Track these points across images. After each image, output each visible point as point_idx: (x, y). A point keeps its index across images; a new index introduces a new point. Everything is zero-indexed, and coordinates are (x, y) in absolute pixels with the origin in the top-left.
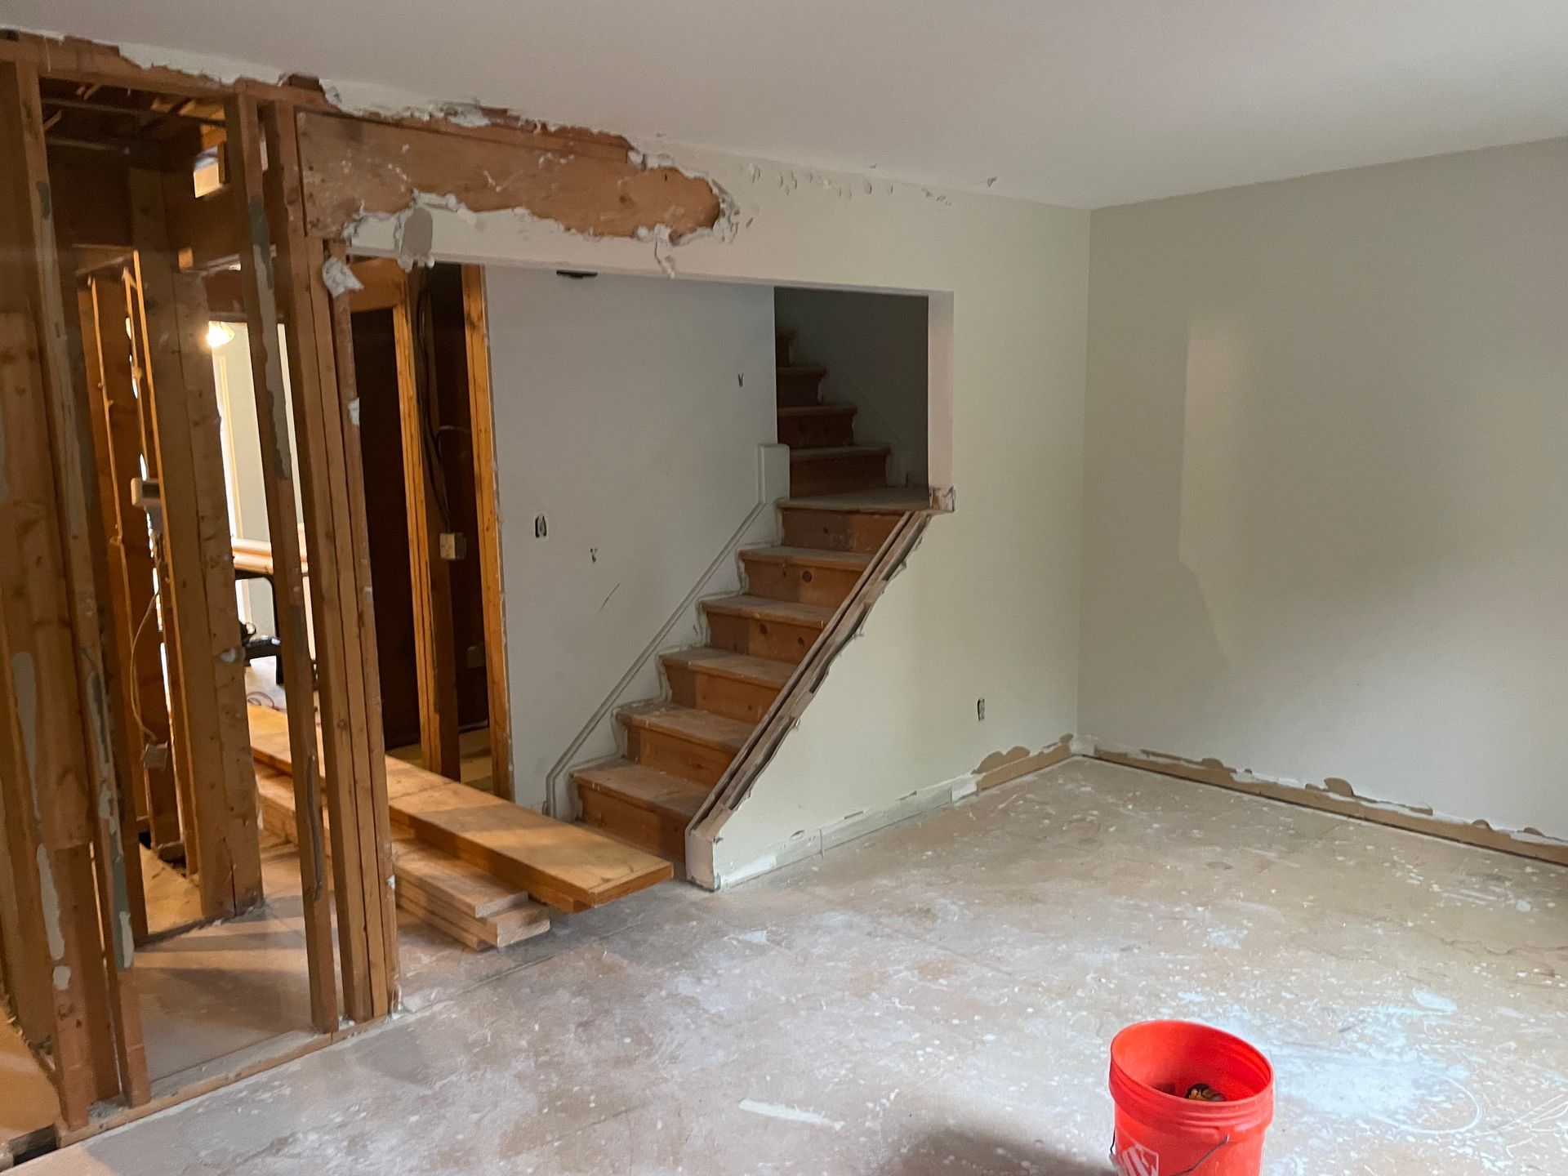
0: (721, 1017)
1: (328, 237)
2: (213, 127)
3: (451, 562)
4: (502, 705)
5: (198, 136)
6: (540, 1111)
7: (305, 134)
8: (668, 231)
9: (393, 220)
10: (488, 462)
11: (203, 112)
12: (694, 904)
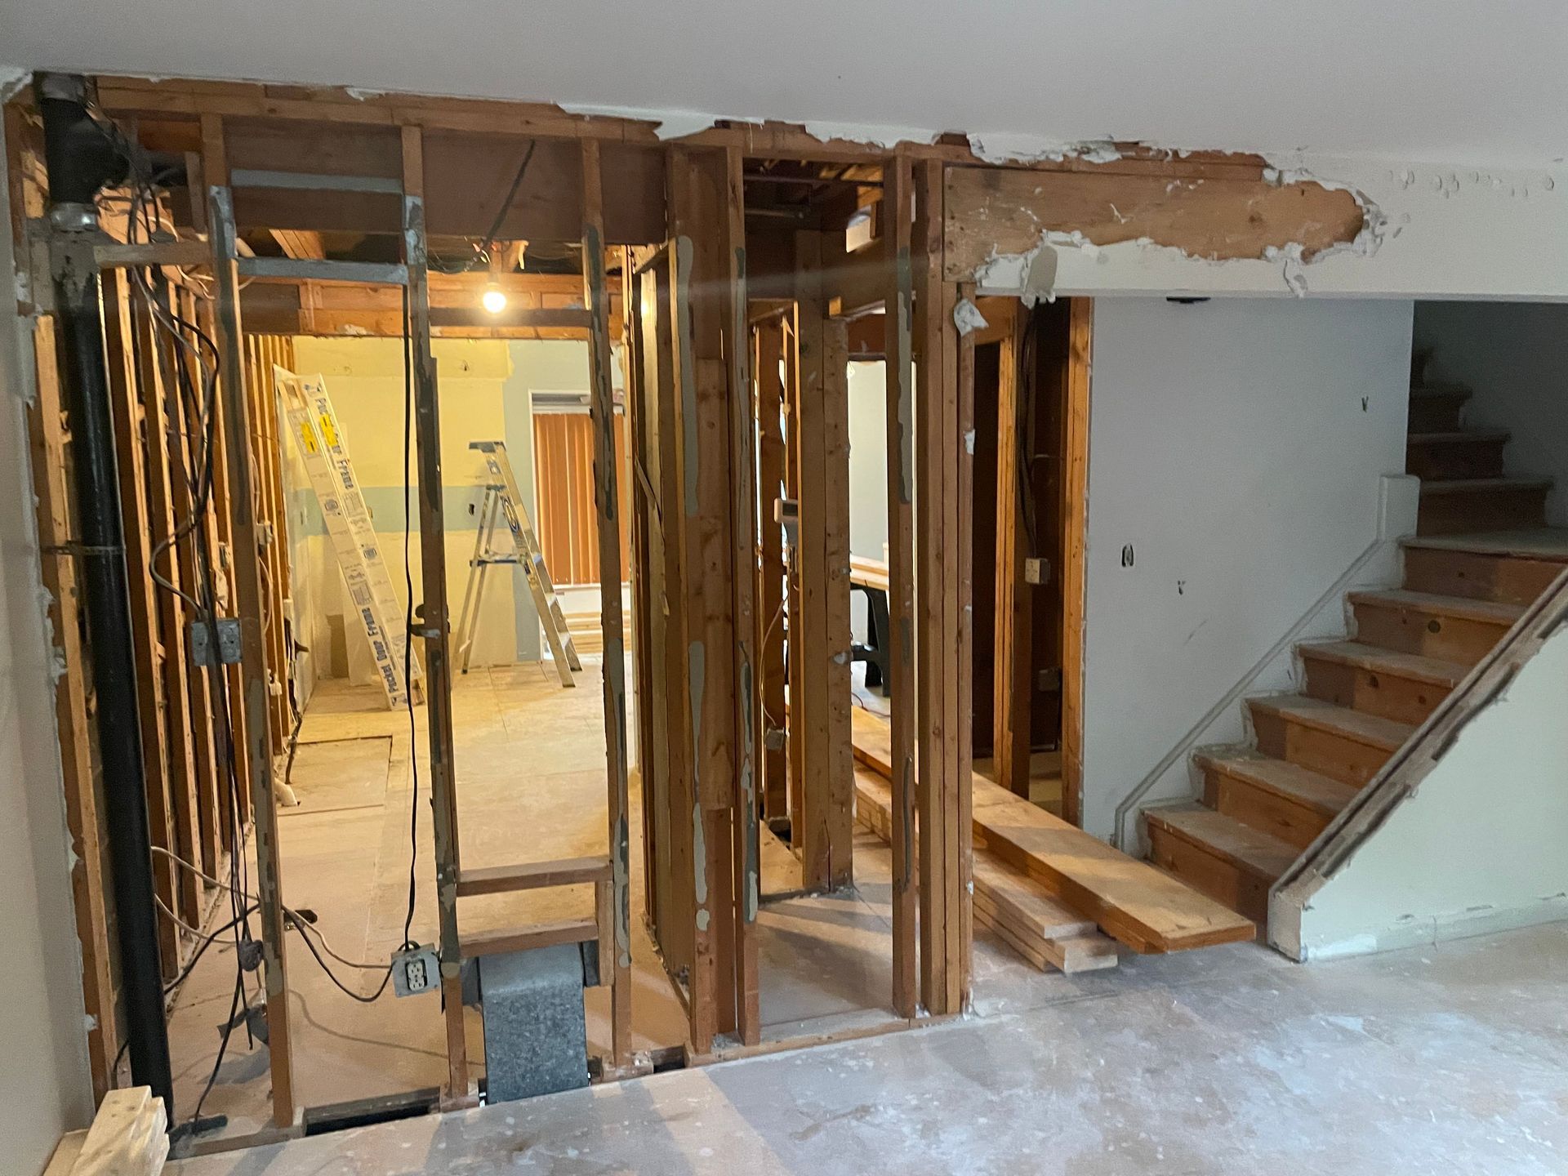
0: (1305, 1101)
1: (962, 280)
2: (869, 189)
3: (1034, 586)
4: (1076, 732)
5: (856, 197)
6: (1106, 1147)
7: (950, 187)
8: (1301, 248)
9: (1021, 260)
10: (1080, 489)
11: (861, 177)
12: (1275, 971)
